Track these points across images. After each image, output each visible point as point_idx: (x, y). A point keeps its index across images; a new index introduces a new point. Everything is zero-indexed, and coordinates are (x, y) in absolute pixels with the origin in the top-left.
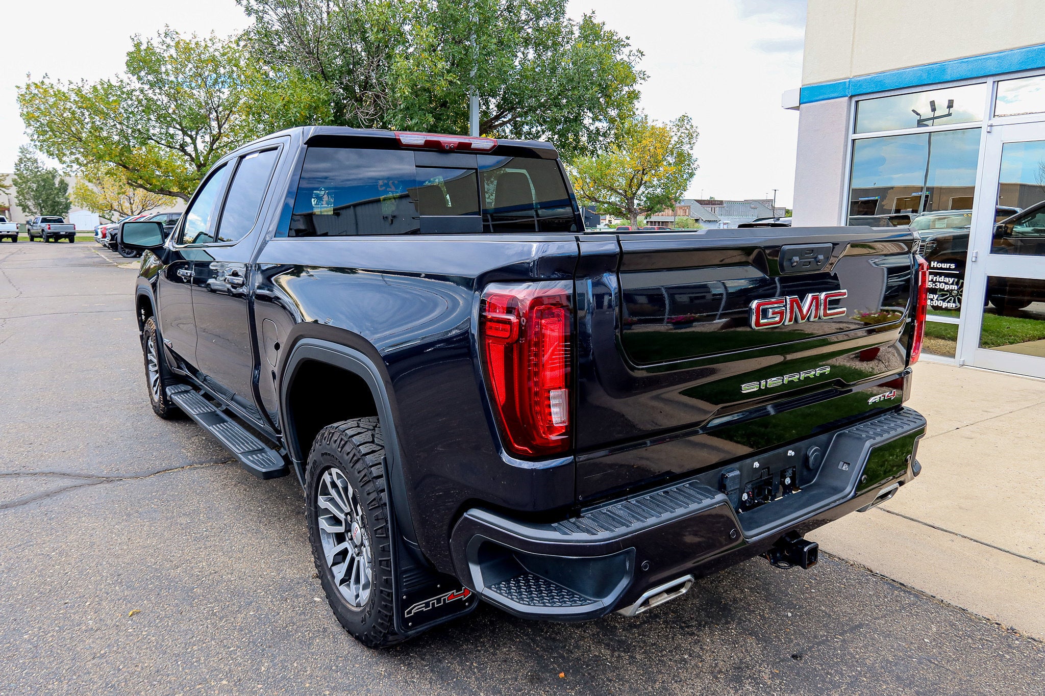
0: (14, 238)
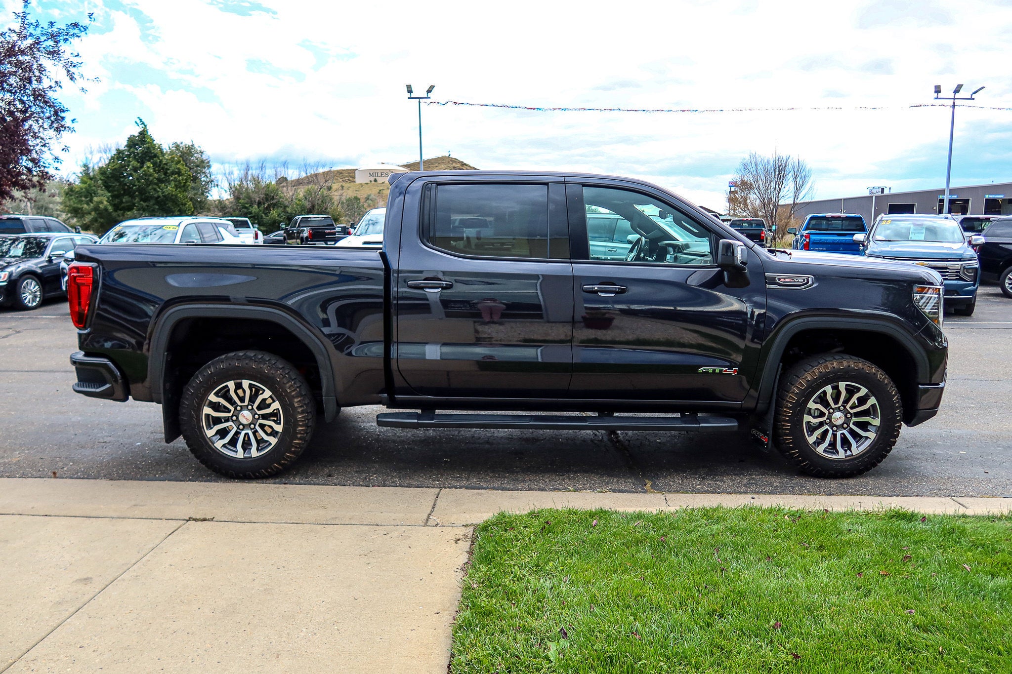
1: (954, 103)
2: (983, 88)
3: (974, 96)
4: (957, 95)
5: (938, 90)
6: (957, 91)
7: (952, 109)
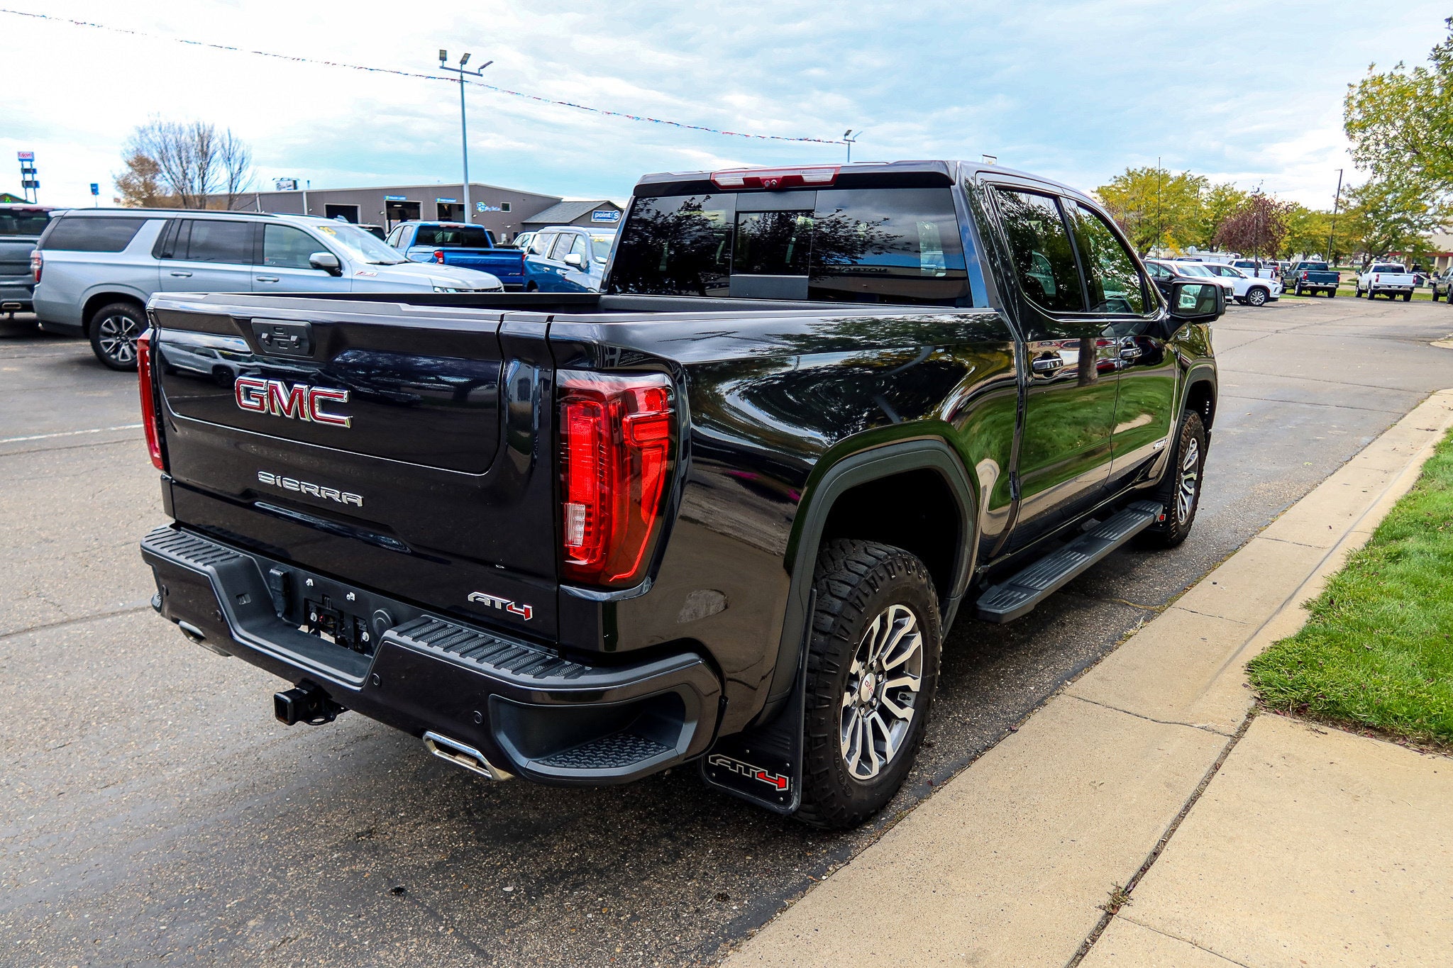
0: (1407, 296)
1: (462, 77)
2: (491, 62)
3: (482, 71)
4: (465, 68)
5: (443, 56)
6: (463, 62)
7: (459, 85)
